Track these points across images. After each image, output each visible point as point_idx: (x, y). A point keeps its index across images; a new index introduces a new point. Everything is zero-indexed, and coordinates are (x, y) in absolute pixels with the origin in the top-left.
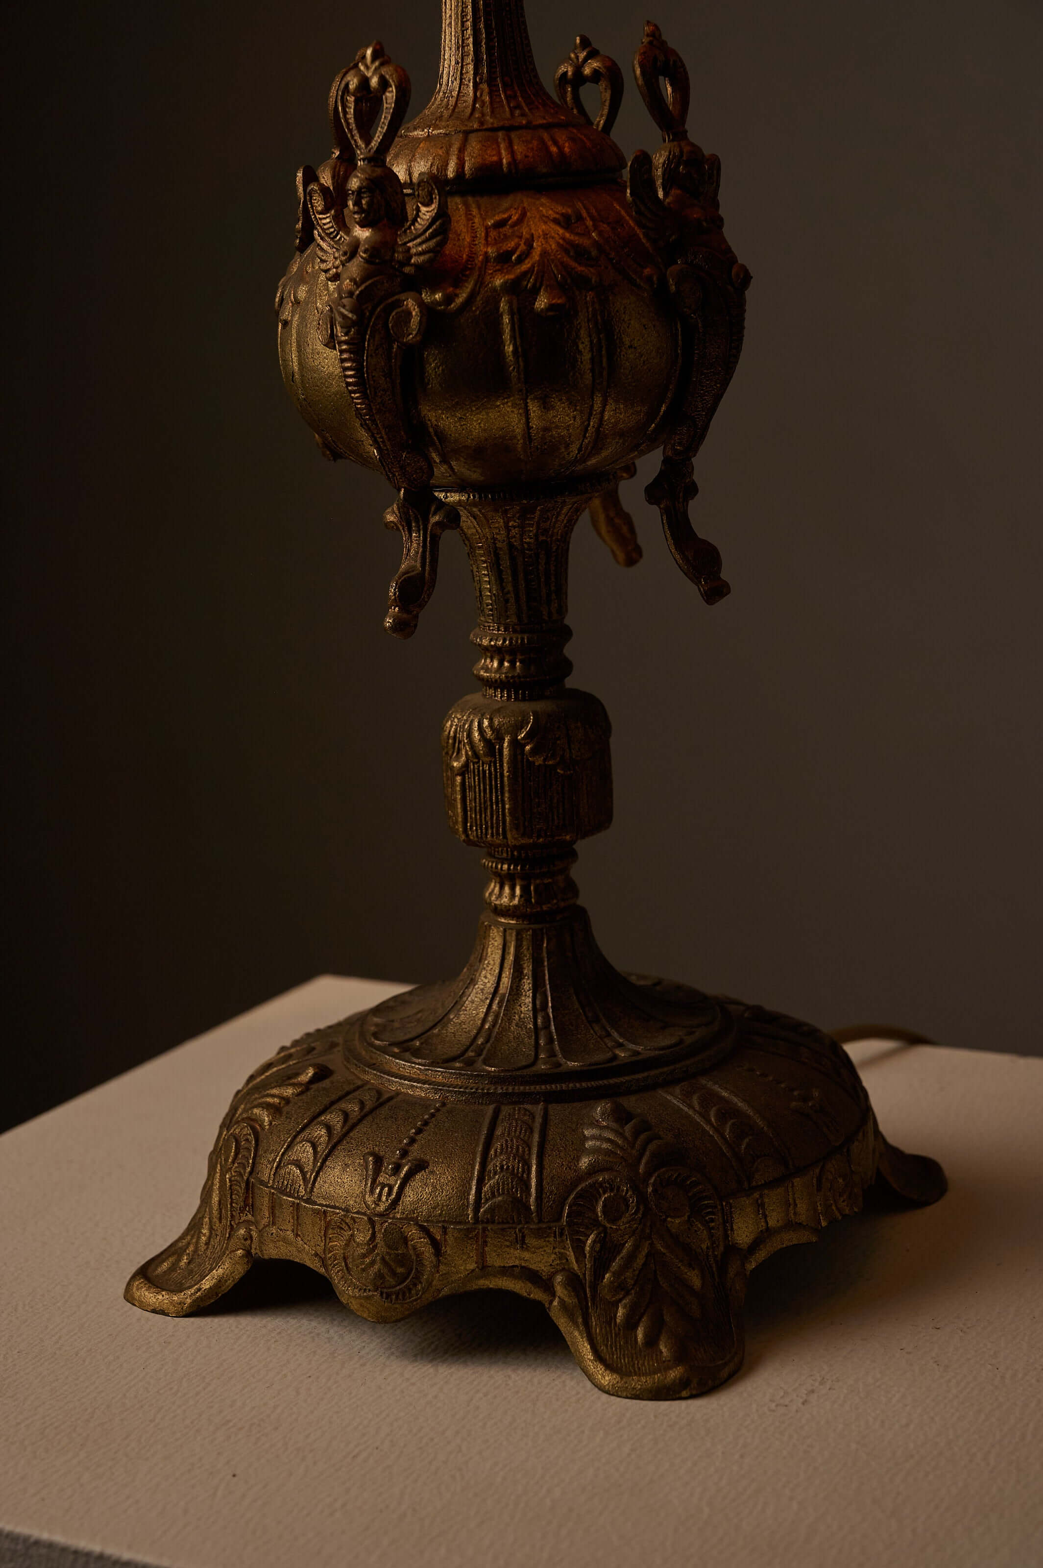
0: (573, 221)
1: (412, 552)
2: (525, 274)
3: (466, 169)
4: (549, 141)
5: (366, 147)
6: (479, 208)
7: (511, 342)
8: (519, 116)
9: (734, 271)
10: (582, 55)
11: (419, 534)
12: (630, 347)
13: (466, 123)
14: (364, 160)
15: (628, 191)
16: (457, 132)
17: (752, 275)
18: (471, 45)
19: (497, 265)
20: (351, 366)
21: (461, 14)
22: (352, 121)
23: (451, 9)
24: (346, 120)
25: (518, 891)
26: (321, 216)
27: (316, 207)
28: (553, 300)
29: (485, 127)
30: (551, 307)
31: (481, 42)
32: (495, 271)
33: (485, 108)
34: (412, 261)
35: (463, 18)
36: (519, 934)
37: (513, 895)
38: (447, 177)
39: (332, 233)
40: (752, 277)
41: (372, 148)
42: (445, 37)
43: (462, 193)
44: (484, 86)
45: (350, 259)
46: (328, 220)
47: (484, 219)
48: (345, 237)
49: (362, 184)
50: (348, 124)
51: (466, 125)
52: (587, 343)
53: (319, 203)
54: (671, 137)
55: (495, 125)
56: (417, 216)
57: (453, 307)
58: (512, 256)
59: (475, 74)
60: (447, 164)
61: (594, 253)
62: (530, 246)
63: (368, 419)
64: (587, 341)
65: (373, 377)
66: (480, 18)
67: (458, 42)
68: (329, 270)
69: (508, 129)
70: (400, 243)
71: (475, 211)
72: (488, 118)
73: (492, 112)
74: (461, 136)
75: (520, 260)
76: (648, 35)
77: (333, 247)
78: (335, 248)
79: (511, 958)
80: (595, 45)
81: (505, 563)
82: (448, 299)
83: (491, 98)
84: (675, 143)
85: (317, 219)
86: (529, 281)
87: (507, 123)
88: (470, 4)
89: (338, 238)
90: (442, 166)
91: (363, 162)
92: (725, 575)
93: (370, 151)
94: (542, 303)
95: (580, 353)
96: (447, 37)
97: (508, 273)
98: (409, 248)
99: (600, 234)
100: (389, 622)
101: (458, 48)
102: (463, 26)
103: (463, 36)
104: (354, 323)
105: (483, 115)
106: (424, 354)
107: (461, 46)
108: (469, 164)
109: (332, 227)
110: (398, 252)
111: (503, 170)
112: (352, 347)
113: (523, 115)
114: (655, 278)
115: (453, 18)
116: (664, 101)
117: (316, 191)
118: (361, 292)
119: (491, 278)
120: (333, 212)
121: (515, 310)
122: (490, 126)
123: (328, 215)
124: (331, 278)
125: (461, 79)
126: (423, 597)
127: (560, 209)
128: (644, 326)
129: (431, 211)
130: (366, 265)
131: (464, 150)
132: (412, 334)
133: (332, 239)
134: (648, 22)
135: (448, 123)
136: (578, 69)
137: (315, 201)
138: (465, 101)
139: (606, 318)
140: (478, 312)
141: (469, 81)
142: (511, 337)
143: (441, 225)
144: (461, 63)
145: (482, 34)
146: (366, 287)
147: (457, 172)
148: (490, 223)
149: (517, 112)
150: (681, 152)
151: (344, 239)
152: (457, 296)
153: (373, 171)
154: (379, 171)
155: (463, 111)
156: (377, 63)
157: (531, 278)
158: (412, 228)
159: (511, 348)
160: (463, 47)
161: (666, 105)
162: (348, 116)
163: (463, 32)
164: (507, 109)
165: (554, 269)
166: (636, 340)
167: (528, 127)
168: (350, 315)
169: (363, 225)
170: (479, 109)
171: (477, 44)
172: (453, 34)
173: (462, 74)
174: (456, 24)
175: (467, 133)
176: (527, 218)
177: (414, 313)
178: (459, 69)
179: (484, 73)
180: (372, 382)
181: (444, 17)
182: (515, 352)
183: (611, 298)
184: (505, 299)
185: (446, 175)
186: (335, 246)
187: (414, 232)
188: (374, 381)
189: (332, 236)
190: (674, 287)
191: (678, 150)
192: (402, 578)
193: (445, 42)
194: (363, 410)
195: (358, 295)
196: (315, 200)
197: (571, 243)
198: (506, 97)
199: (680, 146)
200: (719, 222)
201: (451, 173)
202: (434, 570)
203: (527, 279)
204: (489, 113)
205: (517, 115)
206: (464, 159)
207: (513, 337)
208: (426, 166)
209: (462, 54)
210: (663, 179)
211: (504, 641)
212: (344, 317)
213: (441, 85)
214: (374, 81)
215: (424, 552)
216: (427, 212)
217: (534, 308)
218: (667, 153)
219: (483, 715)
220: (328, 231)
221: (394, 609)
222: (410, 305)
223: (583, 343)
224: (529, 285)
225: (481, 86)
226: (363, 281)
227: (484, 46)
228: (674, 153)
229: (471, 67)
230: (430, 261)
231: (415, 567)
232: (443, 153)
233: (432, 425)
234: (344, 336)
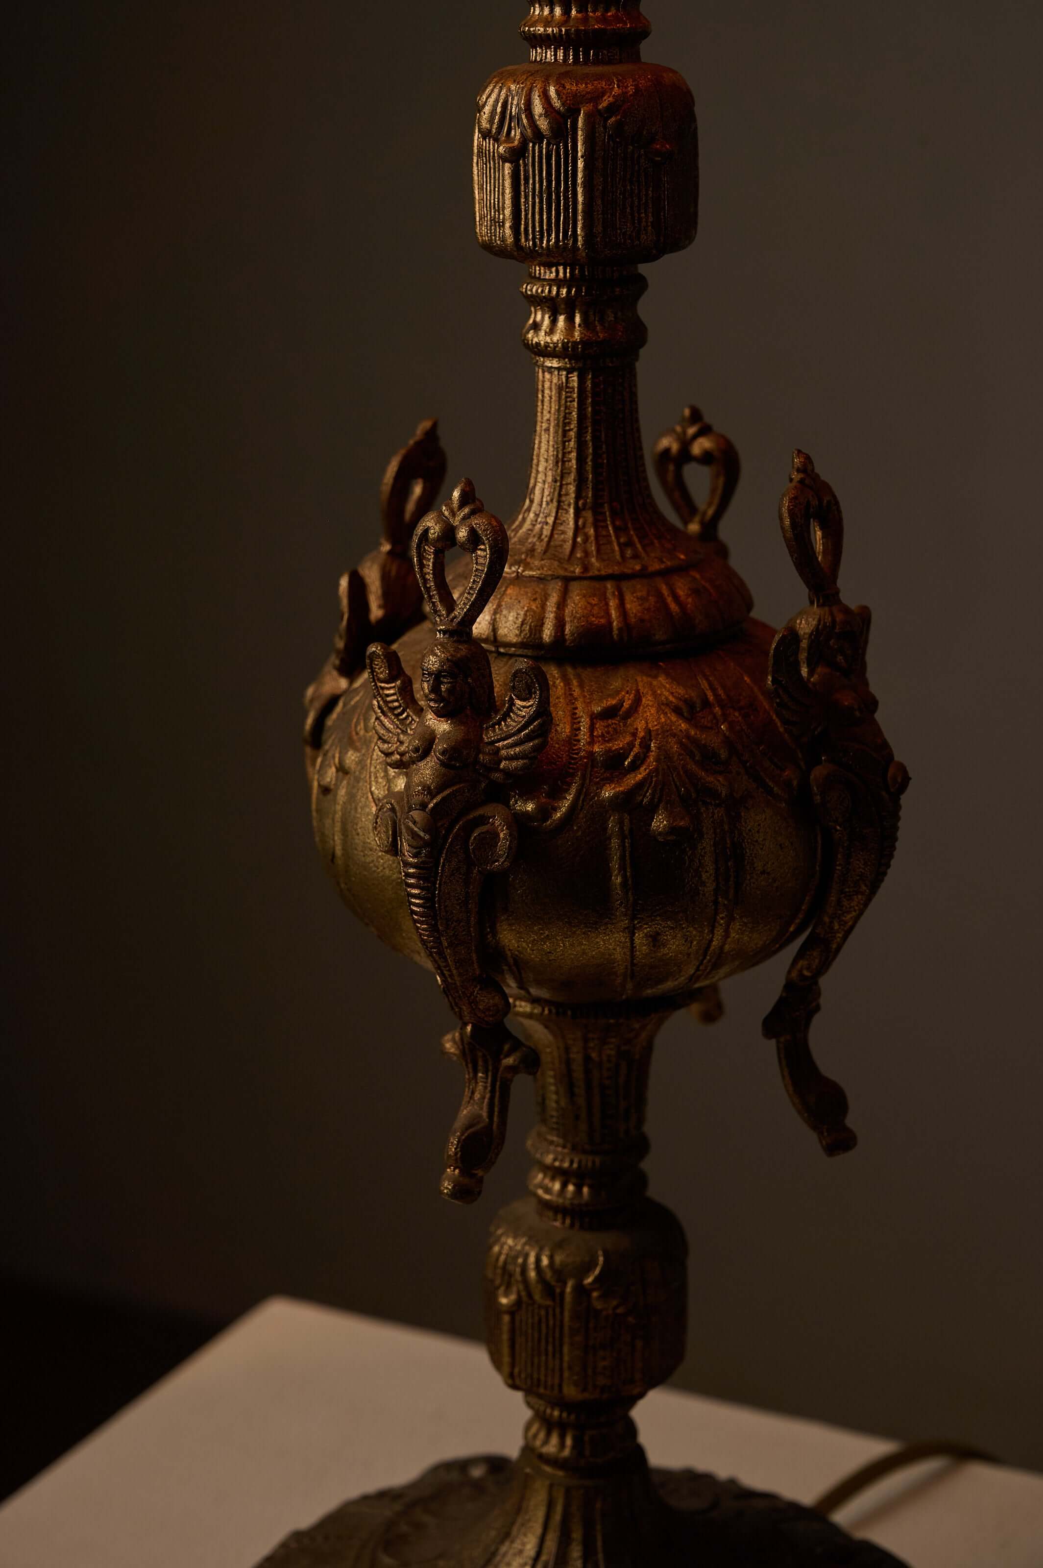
0: (698, 709)
1: (477, 1096)
2: (640, 785)
3: (566, 633)
4: (668, 595)
5: (448, 614)
6: (581, 686)
7: (619, 872)
8: (631, 558)
9: (891, 771)
10: (691, 431)
11: (487, 1076)
12: (763, 872)
13: (566, 566)
14: (444, 632)
15: (770, 678)
16: (555, 577)
17: (910, 775)
18: (574, 462)
19: (605, 772)
20: (419, 894)
21: (563, 421)
22: (430, 577)
23: (550, 412)
24: (423, 576)
25: (569, 1442)
26: (383, 685)
27: (377, 673)
28: (674, 821)
29: (590, 574)
30: (672, 830)
31: (587, 458)
32: (602, 780)
33: (588, 545)
34: (501, 766)
35: (565, 427)
36: (568, 1492)
37: (562, 1445)
38: (542, 641)
39: (396, 708)
40: (910, 779)
41: (455, 617)
42: (540, 442)
43: (560, 663)
44: (588, 515)
45: (422, 757)
46: (392, 692)
47: (588, 704)
48: (414, 717)
49: (442, 666)
50: (425, 581)
51: (566, 570)
52: (712, 872)
53: (382, 670)
54: (821, 601)
55: (603, 573)
56: (510, 710)
57: (550, 825)
58: (625, 760)
59: (578, 498)
60: (543, 624)
61: (723, 754)
62: (645, 746)
63: (436, 953)
64: (711, 868)
65: (446, 907)
66: (587, 427)
67: (557, 456)
68: (392, 753)
69: (619, 578)
70: (486, 740)
71: (577, 692)
72: (593, 560)
73: (598, 551)
74: (560, 584)
75: (634, 767)
76: (798, 470)
77: (398, 727)
78: (400, 729)
79: (557, 1517)
80: (707, 419)
81: (578, 1074)
82: (544, 812)
83: (596, 531)
84: (827, 609)
85: (377, 687)
86: (645, 796)
87: (616, 569)
88: (576, 410)
89: (404, 716)
90: (536, 626)
91: (444, 635)
92: (851, 1121)
93: (452, 620)
94: (660, 822)
95: (703, 884)
96: (543, 445)
97: (619, 783)
98: (499, 749)
99: (731, 727)
100: (447, 1186)
101: (557, 462)
102: (564, 435)
103: (564, 448)
104: (426, 844)
105: (587, 554)
106: (510, 877)
107: (561, 460)
108: (571, 626)
109: (397, 701)
110: (484, 753)
111: (612, 637)
112: (421, 872)
113: (636, 556)
114: (795, 783)
115: (552, 424)
116: (812, 547)
117: (378, 656)
118: (436, 805)
119: (597, 789)
120: (398, 683)
121: (627, 832)
122: (597, 573)
123: (393, 685)
124: (393, 764)
125: (559, 502)
126: (489, 1157)
127: (681, 691)
128: (781, 845)
129: (528, 707)
130: (443, 770)
131: (564, 606)
132: (497, 861)
133: (397, 716)
134: (799, 451)
135: (543, 562)
136: (686, 444)
137: (377, 667)
138: (563, 532)
139: (736, 839)
140: (580, 833)
141: (569, 505)
142: (620, 865)
143: (540, 726)
144: (560, 481)
145: (588, 448)
146: (443, 799)
147: (555, 637)
148: (597, 709)
149: (629, 552)
150: (834, 621)
151: (413, 720)
152: (555, 809)
153: (457, 650)
154: (464, 650)
155: (561, 546)
156: (466, 510)
157: (647, 791)
158: (503, 723)
159: (619, 880)
160: (563, 462)
161: (814, 552)
162: (426, 570)
163: (564, 442)
164: (617, 548)
165: (676, 779)
166: (769, 863)
167: (643, 575)
168: (422, 834)
169: (439, 714)
170: (580, 544)
171: (581, 460)
172: (551, 443)
173: (560, 495)
174: (556, 432)
175: (567, 581)
176: (642, 707)
177: (502, 835)
178: (557, 489)
179: (587, 498)
180: (444, 914)
181: (539, 419)
182: (624, 884)
183: (743, 814)
184: (614, 818)
185: (541, 638)
186: (400, 726)
187: (504, 728)
188: (446, 912)
189: (396, 712)
190: (818, 797)
191: (830, 619)
192: (466, 1135)
193: (539, 448)
194: (430, 943)
195: (433, 808)
196: (377, 665)
197: (694, 741)
198: (616, 529)
199: (831, 614)
200: (872, 704)
201: (547, 633)
202: (503, 1123)
203: (643, 793)
204: (594, 553)
205: (628, 556)
206: (564, 619)
207: (622, 868)
208: (515, 623)
209: (562, 471)
210: (809, 653)
211: (572, 1162)
212: (414, 835)
213: (532, 501)
214: (462, 534)
215: (492, 1098)
216: (524, 707)
217: (649, 830)
218: (815, 623)
219: (541, 1249)
220: (390, 705)
221: (454, 1171)
222: (497, 823)
223: (707, 872)
224: (645, 800)
225: (584, 513)
226: (440, 789)
227: (590, 463)
228: (825, 623)
229: (572, 488)
230: (524, 768)
231: (480, 1116)
232: (537, 607)
233: (512, 955)
234: (413, 858)
